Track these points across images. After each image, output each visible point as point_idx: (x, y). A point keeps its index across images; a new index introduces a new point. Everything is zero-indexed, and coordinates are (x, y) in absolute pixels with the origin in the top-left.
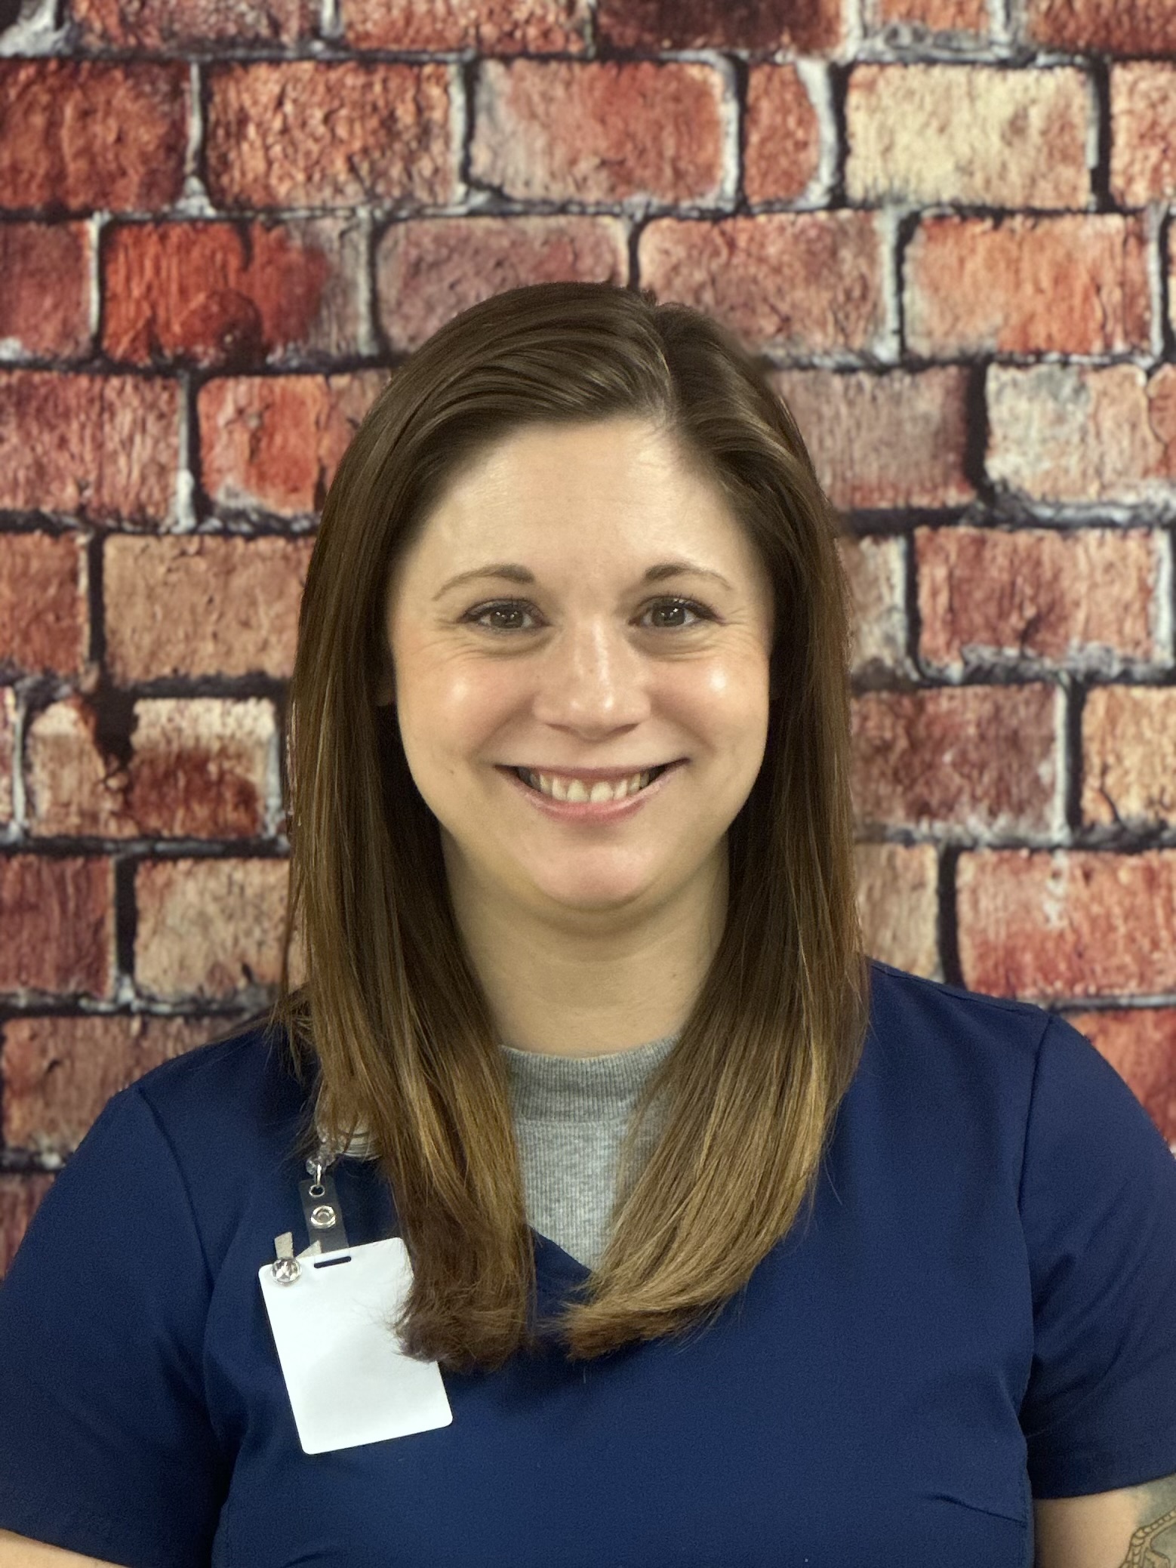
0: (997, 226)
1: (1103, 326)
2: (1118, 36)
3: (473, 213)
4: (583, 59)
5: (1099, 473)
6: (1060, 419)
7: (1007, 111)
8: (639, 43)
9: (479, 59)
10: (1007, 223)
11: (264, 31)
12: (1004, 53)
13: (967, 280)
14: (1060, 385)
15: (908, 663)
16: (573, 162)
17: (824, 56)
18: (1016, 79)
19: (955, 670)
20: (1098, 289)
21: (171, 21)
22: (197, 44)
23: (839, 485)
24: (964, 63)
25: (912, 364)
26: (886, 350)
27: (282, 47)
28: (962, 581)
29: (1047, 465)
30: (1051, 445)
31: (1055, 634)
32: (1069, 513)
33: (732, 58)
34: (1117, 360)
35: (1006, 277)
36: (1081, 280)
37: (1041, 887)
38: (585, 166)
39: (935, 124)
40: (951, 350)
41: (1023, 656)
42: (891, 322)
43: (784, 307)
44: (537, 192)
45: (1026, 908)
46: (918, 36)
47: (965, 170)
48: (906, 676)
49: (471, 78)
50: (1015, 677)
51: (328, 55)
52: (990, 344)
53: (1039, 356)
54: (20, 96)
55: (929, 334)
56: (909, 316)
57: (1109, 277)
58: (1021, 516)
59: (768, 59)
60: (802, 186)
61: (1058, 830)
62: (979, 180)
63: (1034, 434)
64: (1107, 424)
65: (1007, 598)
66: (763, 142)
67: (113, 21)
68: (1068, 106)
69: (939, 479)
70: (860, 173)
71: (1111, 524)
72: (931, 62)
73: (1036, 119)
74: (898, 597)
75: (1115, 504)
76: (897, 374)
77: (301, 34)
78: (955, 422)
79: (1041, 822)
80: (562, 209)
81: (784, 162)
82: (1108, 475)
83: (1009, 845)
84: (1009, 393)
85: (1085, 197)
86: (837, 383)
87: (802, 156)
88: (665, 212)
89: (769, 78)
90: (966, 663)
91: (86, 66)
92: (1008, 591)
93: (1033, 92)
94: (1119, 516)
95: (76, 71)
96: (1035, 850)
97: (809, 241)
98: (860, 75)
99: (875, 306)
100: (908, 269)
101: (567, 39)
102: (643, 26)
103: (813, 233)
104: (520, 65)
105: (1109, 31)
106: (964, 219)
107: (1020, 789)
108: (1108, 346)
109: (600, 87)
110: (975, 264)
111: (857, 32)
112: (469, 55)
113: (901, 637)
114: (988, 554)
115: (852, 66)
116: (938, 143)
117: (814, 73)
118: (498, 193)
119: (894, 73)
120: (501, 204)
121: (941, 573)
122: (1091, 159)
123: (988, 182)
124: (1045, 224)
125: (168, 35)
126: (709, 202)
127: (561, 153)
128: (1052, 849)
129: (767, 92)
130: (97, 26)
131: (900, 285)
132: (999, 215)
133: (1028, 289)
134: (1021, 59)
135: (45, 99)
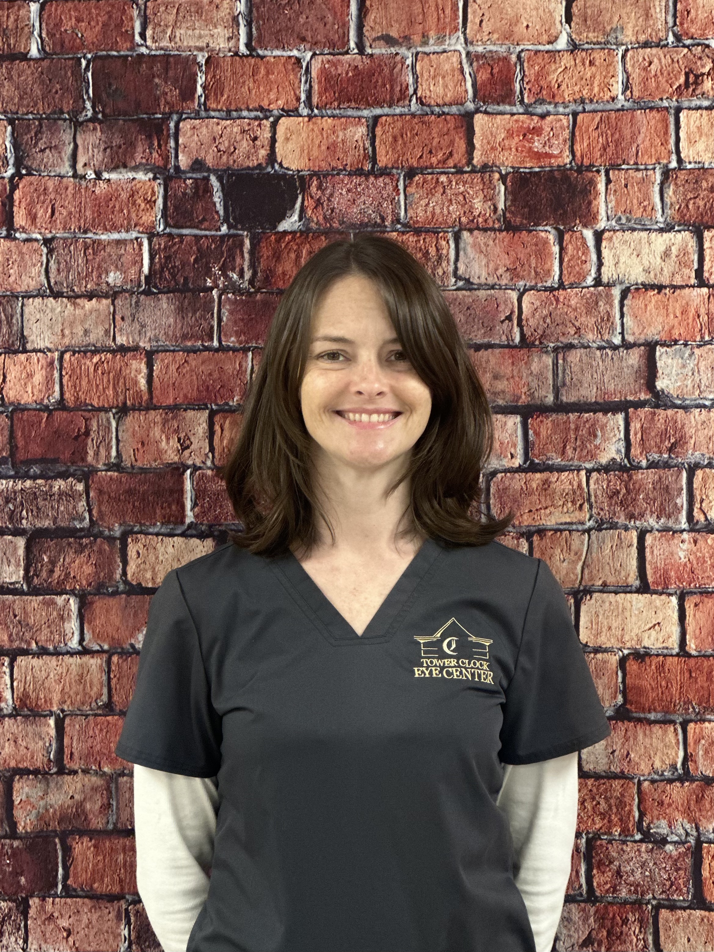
0: (659, 293)
1: (701, 330)
2: (706, 218)
3: (458, 289)
4: (500, 230)
5: (699, 387)
6: (684, 366)
7: (663, 248)
8: (522, 223)
9: (460, 230)
10: (663, 291)
11: (379, 221)
12: (662, 226)
13: (648, 313)
14: (684, 354)
15: (626, 460)
16: (496, 269)
17: (592, 228)
18: (666, 235)
19: (644, 463)
20: (699, 316)
21: (343, 218)
22: (353, 226)
23: (599, 392)
24: (646, 230)
25: (627, 345)
26: (617, 340)
27: (386, 227)
28: (646, 429)
29: (679, 384)
30: (681, 376)
31: (683, 449)
32: (687, 402)
33: (556, 229)
34: (706, 343)
35: (663, 312)
36: (692, 312)
37: (677, 546)
38: (501, 271)
39: (635, 253)
40: (642, 341)
41: (670, 457)
42: (619, 330)
43: (577, 324)
44: (483, 281)
45: (672, 554)
46: (628, 220)
47: (647, 271)
48: (625, 465)
49: (457, 238)
50: (667, 465)
51: (402, 229)
52: (657, 337)
53: (676, 342)
54: (285, 247)
55: (634, 334)
56: (625, 327)
57: (703, 311)
58: (669, 404)
59: (571, 230)
60: (584, 278)
61: (684, 525)
62: (652, 275)
63: (674, 372)
64: (702, 368)
65: (664, 435)
66: (569, 261)
67: (321, 218)
68: (687, 246)
69: (637, 390)
70: (606, 272)
71: (705, 406)
72: (633, 230)
73: (674, 251)
74: (622, 435)
75: (705, 399)
76: (621, 349)
77: (393, 222)
78: (643, 368)
79: (677, 520)
80: (493, 287)
81: (577, 269)
82: (702, 388)
83: (666, 530)
84: (664, 356)
85: (693, 281)
86: (598, 353)
87: (584, 266)
88: (532, 288)
89: (571, 237)
90: (648, 460)
91: (311, 234)
92: (664, 432)
93: (673, 241)
94: (708, 403)
95: (307, 236)
96: (675, 532)
97: (587, 299)
98: (606, 235)
99: (612, 323)
100: (625, 309)
101: (494, 223)
102: (523, 216)
103: (588, 296)
104: (476, 232)
105: (702, 218)
106: (646, 290)
107: (669, 509)
108: (702, 338)
109: (506, 240)
110: (651, 306)
111: (605, 218)
112: (456, 229)
113: (623, 450)
114: (656, 418)
115: (603, 231)
116: (636, 260)
117: (588, 234)
118: (468, 281)
119: (619, 234)
120: (469, 285)
121: (638, 426)
122: (696, 266)
123: (656, 275)
124: (678, 291)
125: (342, 223)
126: (548, 284)
127: (491, 265)
128: (682, 531)
129: (570, 241)
130: (315, 219)
131: (622, 316)
132: (660, 288)
133: (672, 316)
134: (668, 228)
135: (295, 247)
